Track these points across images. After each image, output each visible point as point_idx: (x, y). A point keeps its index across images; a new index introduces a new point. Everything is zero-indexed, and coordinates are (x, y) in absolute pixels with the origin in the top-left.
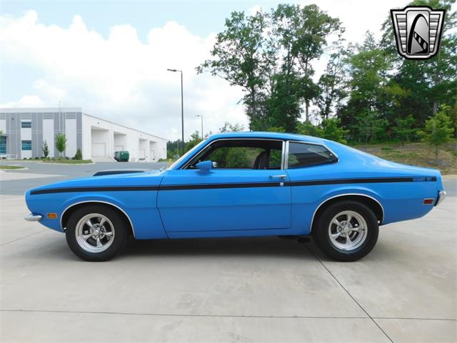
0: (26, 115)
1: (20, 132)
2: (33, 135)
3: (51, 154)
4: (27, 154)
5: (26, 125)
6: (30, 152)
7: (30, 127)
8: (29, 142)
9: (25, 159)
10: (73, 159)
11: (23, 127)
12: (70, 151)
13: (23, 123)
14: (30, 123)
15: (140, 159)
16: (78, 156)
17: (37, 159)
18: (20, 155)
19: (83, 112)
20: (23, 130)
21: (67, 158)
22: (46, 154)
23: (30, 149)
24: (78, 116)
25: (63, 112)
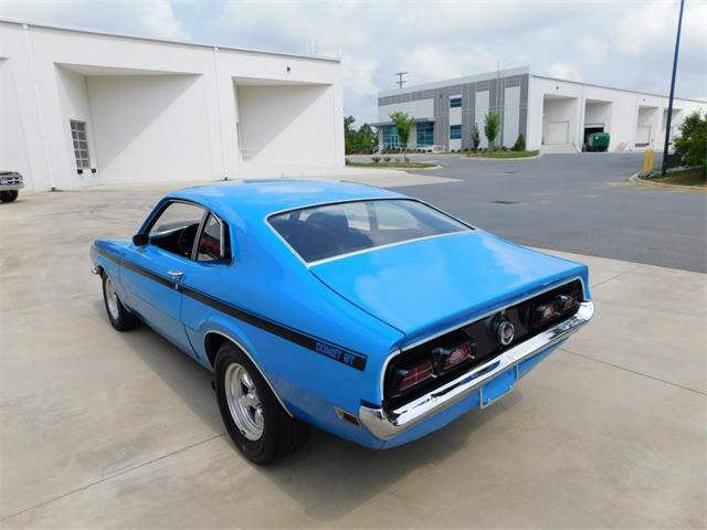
0: (456, 89)
1: (448, 114)
2: (464, 117)
3: (484, 142)
4: (456, 144)
5: (456, 103)
6: (459, 140)
7: (459, 105)
8: (458, 127)
9: (453, 151)
10: (512, 149)
11: (452, 106)
12: (509, 138)
13: (453, 101)
14: (460, 100)
15: (637, 145)
16: (520, 146)
17: (466, 150)
18: (448, 146)
19: (530, 73)
20: (452, 110)
21: (504, 149)
22: (477, 143)
23: (459, 137)
24: (521, 81)
25: (501, 76)
